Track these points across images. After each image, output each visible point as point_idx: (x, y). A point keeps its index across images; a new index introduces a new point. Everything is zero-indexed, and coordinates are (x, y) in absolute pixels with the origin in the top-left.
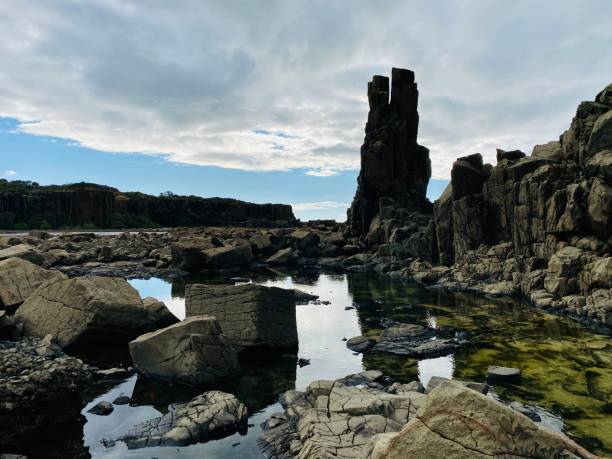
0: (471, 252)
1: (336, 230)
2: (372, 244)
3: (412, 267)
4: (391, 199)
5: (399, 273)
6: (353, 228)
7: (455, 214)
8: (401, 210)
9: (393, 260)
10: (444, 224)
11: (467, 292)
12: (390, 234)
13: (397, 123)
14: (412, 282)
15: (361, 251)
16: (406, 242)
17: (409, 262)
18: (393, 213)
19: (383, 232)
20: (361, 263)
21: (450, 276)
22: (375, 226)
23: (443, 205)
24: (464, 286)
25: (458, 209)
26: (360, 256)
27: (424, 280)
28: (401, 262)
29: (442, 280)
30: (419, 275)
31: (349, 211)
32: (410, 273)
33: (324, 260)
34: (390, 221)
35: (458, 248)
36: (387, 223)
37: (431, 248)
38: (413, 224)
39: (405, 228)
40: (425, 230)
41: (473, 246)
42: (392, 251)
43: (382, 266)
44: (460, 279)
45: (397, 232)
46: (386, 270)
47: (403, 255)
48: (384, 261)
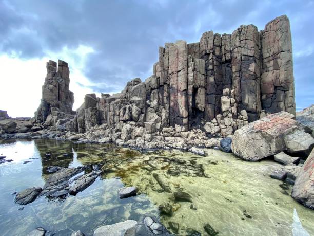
0: (92, 128)
1: (28, 121)
2: (47, 126)
3: (67, 134)
4: (57, 108)
5: (61, 137)
6: (38, 120)
7: (86, 114)
8: (62, 113)
9: (58, 132)
10: (81, 118)
11: (92, 143)
12: (56, 122)
13: (61, 80)
14: (66, 141)
15: (42, 129)
16: (64, 125)
17: (66, 133)
18: (58, 114)
19: (53, 121)
20: (41, 135)
21: (84, 137)
22: (49, 118)
23: (81, 111)
24: (90, 140)
25: (87, 112)
26: (40, 132)
27: (73, 140)
28: (62, 133)
29: (80, 139)
30: (70, 138)
31: (36, 113)
32: (66, 137)
33: (19, 135)
34: (56, 117)
35: (87, 126)
36: (55, 118)
37: (75, 127)
38: (67, 118)
39: (64, 119)
40: (72, 120)
41: (93, 125)
42: (57, 129)
43: (52, 135)
44: (88, 138)
45: (60, 121)
46: (54, 137)
47: (63, 130)
48: (53, 133)
